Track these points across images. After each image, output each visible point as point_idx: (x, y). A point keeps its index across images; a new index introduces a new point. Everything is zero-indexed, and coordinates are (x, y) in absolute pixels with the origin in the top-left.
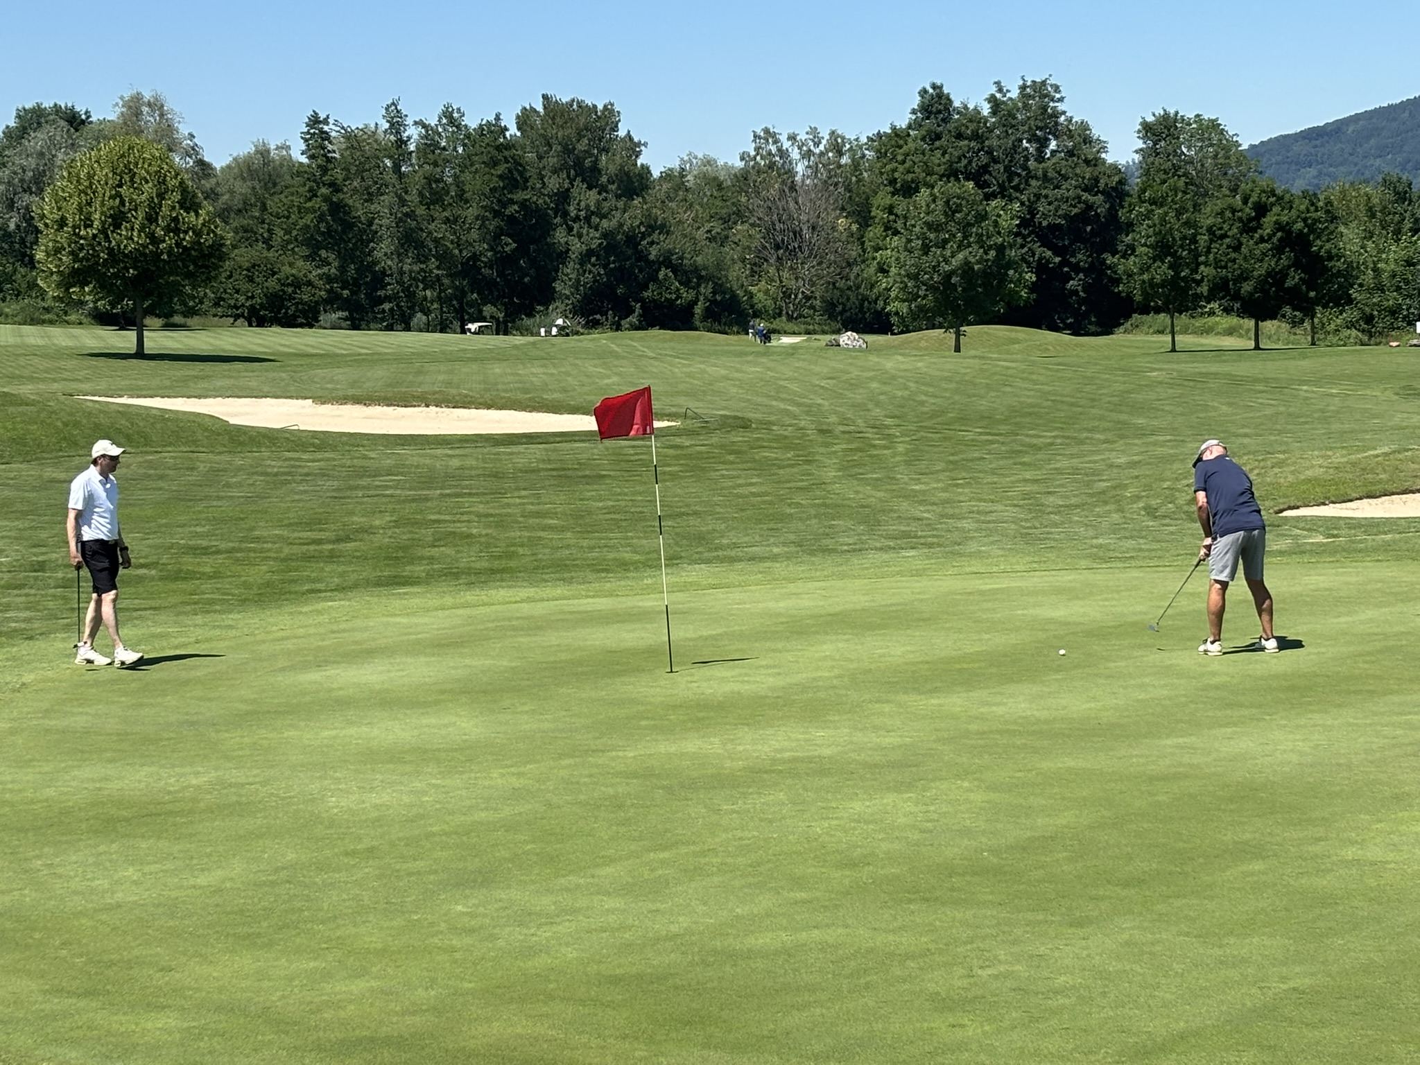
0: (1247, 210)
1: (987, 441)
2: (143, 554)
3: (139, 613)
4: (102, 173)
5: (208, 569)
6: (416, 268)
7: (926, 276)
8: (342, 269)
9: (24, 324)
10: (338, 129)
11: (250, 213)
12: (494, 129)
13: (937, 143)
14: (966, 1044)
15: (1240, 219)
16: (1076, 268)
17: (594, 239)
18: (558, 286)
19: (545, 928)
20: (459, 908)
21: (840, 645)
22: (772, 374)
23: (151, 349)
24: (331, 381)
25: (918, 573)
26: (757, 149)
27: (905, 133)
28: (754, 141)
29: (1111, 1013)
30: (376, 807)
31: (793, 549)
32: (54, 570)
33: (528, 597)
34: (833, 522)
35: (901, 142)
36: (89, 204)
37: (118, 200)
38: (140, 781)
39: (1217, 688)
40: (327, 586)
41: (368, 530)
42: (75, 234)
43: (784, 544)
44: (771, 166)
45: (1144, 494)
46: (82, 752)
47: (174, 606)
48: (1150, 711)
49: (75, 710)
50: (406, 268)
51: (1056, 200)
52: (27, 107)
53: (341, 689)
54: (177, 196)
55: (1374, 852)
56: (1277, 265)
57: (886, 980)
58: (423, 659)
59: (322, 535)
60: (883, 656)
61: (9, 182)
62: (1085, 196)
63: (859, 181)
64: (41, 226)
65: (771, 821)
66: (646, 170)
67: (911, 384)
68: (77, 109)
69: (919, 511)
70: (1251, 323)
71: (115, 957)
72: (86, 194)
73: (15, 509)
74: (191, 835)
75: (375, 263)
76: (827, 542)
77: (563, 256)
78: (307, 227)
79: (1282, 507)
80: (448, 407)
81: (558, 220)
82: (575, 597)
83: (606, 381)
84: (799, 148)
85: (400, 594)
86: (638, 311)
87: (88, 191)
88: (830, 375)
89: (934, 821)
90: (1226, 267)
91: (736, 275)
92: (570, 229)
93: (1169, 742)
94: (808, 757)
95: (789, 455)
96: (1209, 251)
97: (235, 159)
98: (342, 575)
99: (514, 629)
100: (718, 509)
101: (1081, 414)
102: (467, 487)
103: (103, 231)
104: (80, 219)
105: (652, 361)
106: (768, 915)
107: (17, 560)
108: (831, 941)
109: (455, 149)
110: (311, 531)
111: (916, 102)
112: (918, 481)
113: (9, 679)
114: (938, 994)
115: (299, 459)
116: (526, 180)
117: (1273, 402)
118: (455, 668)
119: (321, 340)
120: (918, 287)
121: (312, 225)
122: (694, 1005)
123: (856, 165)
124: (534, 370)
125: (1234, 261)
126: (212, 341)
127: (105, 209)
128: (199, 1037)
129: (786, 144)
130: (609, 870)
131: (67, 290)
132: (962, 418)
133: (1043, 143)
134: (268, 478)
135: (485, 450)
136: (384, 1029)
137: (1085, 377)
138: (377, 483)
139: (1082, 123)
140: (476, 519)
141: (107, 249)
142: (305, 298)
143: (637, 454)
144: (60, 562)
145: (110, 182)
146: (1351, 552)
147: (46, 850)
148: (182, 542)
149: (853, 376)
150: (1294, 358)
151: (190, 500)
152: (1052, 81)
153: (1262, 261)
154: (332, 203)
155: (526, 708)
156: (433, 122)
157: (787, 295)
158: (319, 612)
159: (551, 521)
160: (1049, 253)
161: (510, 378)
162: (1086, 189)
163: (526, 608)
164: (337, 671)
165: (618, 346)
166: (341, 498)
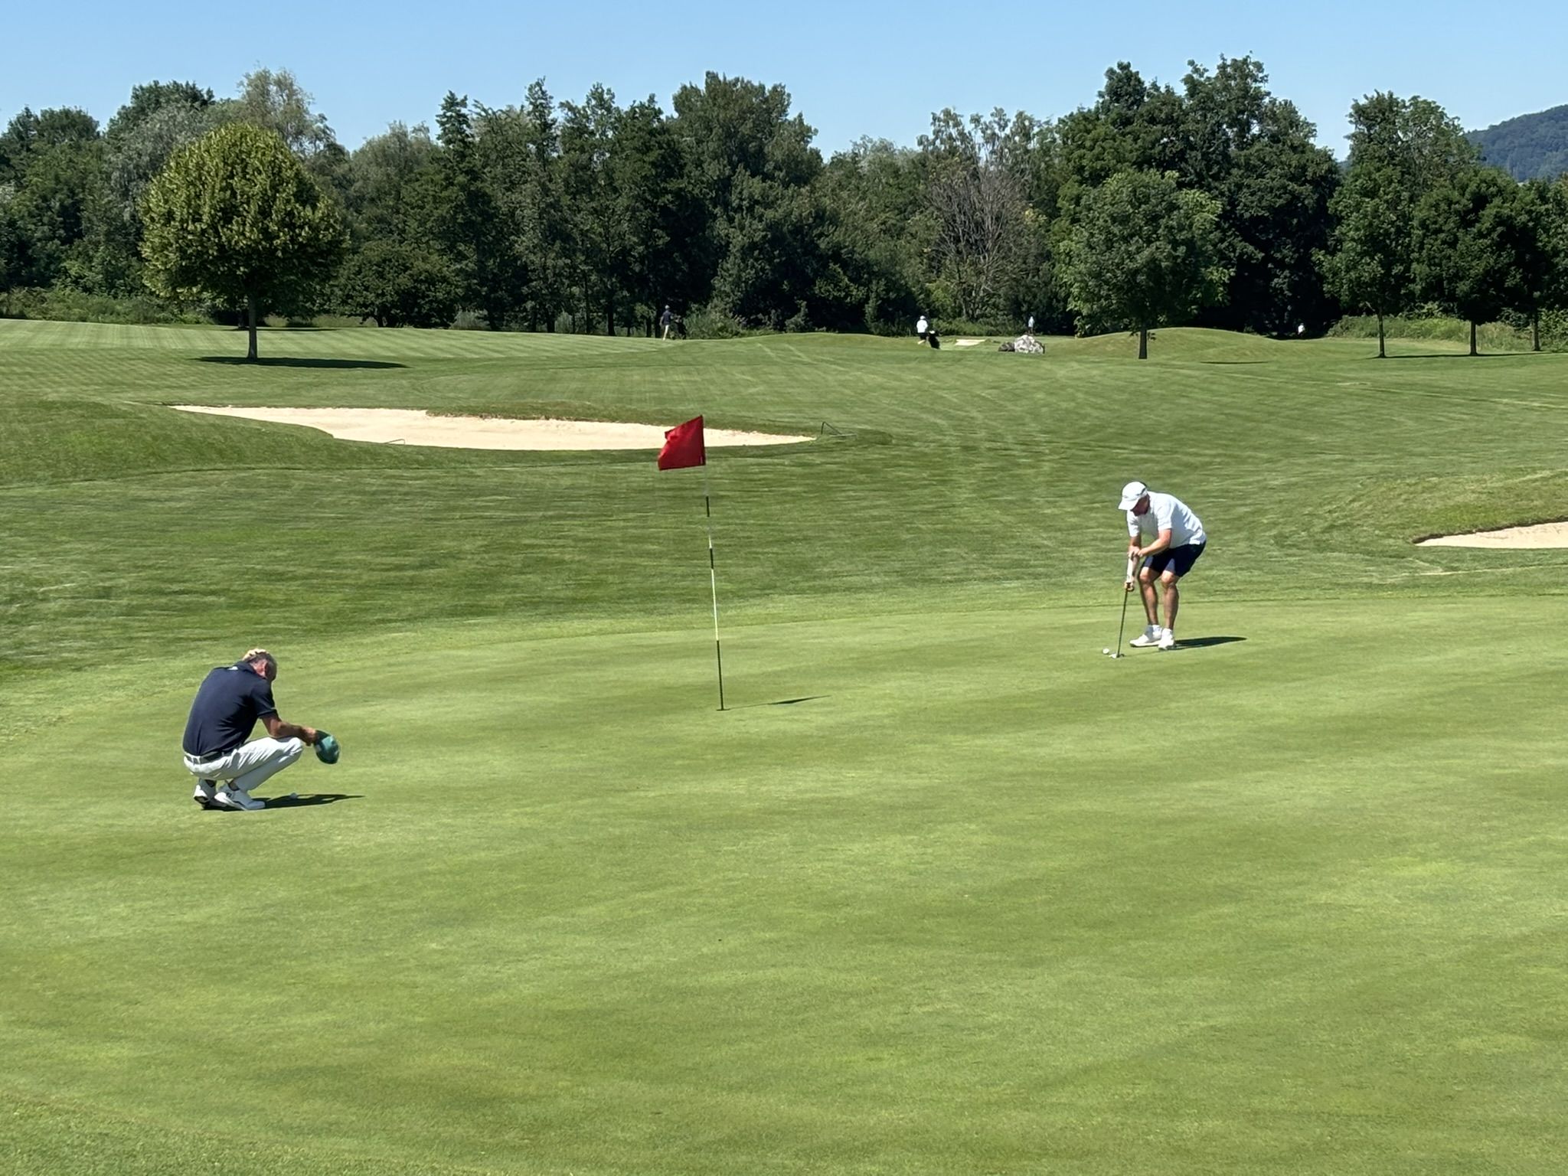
0: (1464, 201)
1: (1142, 459)
2: (215, 580)
3: (199, 643)
4: (213, 163)
5: (280, 597)
6: (560, 262)
7: (1109, 274)
8: (481, 264)
9: (137, 323)
10: (478, 110)
11: (384, 203)
12: (647, 112)
13: (1129, 129)
14: (878, 1076)
15: (1457, 212)
16: (1281, 264)
17: (757, 230)
18: (717, 282)
19: (510, 965)
20: (434, 946)
21: (904, 682)
22: (932, 382)
23: (264, 352)
24: (455, 389)
25: (1012, 606)
26: (937, 133)
27: (1094, 116)
28: (933, 124)
29: (1027, 1049)
30: (379, 845)
31: (894, 578)
32: (119, 597)
33: (600, 630)
34: (946, 550)
35: (1090, 126)
36: (198, 196)
37: (229, 192)
38: (153, 819)
39: (1271, 729)
40: (398, 615)
41: (455, 556)
42: (183, 229)
43: (886, 573)
44: (952, 151)
45: (1281, 520)
46: (105, 788)
47: (236, 636)
48: (1194, 753)
49: (108, 745)
50: (550, 262)
51: (1259, 190)
52: (145, 85)
53: (381, 725)
54: (292, 188)
55: (1348, 897)
56: (1496, 262)
57: (823, 1017)
58: (474, 694)
59: (407, 561)
60: (945, 694)
61: (123, 168)
62: (1292, 186)
63: (1048, 167)
64: (146, 220)
65: (765, 863)
66: (816, 154)
67: (1080, 395)
68: (199, 87)
69: (1042, 538)
70: (1467, 325)
71: (86, 990)
72: (195, 186)
73: (91, 530)
74: (190, 872)
75: (519, 258)
76: (934, 572)
77: (723, 251)
78: (444, 219)
79: (1422, 535)
80: (569, 419)
81: (718, 211)
82: (648, 630)
83: (752, 390)
84: (983, 132)
85: (470, 624)
86: (803, 310)
87: (196, 182)
88: (996, 384)
89: (928, 862)
90: (1440, 265)
91: (912, 271)
92: (731, 220)
93: (1196, 785)
94: (827, 798)
95: (925, 475)
96: (1421, 248)
97: (369, 143)
98: (417, 604)
99: (576, 663)
100: (832, 535)
101: (1252, 430)
102: (573, 509)
103: (213, 226)
104: (189, 213)
105: (805, 368)
106: (731, 954)
107: (82, 586)
108: (784, 979)
109: (604, 133)
110: (395, 556)
111: (1103, 83)
112: (1053, 504)
113: (47, 712)
114: (868, 1030)
115: (400, 477)
116: (682, 167)
117: (1465, 417)
118: (502, 704)
119: (453, 342)
120: (1100, 286)
121: (448, 216)
122: (630, 1039)
123: (1045, 151)
124: (676, 378)
125: (1449, 258)
126: (334, 343)
127: (215, 202)
128: (148, 1066)
129: (969, 127)
130: (591, 910)
131: (174, 289)
132: (1122, 434)
133: (1245, 127)
134: (364, 498)
135: (601, 468)
136: (326, 1059)
137: (1269, 388)
138: (478, 503)
139: (1286, 103)
140: (573, 544)
141: (217, 244)
142: (440, 295)
143: (761, 473)
144: (127, 588)
145: (221, 173)
146: (1466, 586)
147: (43, 886)
148: (258, 567)
149: (1019, 385)
150: (1511, 365)
151: (276, 522)
152: (1253, 60)
153: (1479, 259)
154: (470, 193)
155: (564, 746)
156: (580, 103)
157: (967, 292)
158: (381, 644)
159: (651, 547)
160: (1251, 248)
161: (648, 387)
162: (1293, 178)
163: (595, 641)
164: (383, 707)
165: (772, 349)
166: (436, 520)
